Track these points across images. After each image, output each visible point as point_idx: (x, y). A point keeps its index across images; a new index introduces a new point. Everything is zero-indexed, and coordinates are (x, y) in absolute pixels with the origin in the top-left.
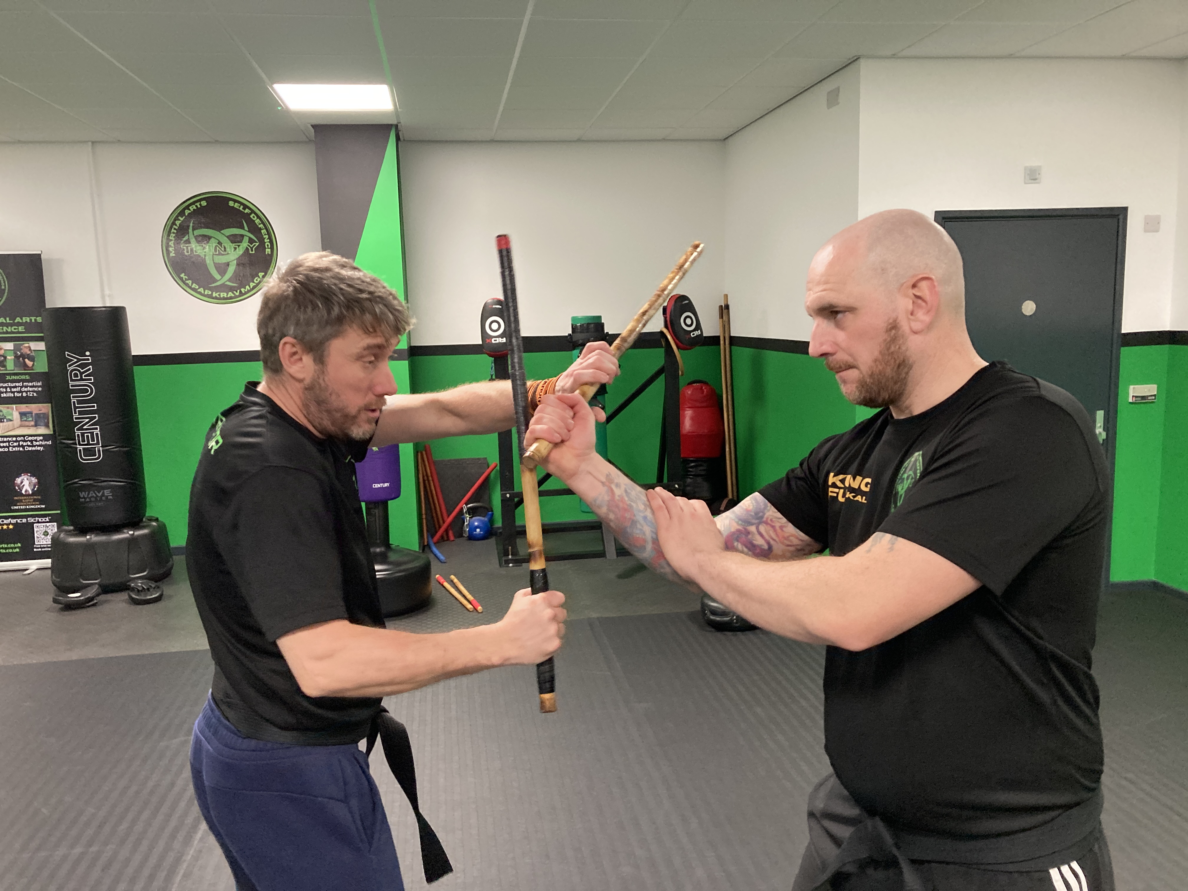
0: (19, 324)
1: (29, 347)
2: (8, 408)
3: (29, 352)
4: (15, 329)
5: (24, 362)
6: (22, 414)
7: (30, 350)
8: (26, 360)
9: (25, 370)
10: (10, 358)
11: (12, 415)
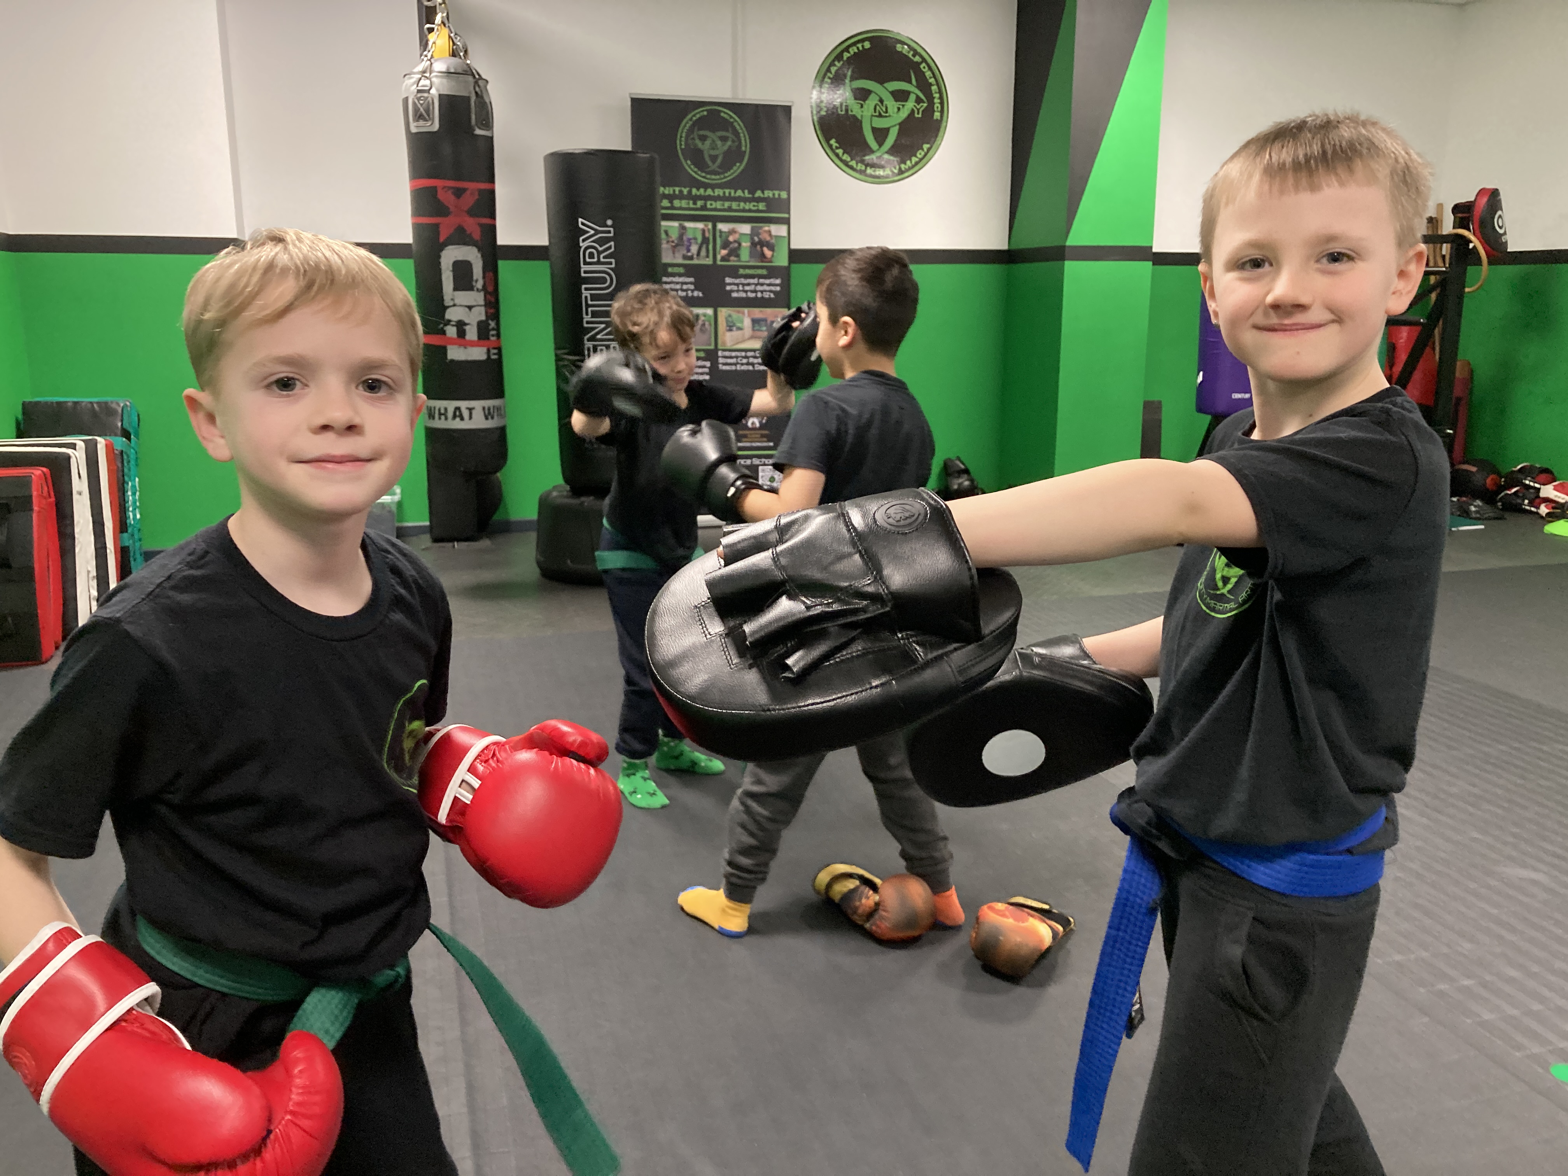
0: (759, 200)
1: (769, 232)
2: (739, 312)
3: (768, 238)
4: (754, 206)
5: (762, 251)
6: (755, 322)
7: (770, 235)
8: (765, 250)
9: (762, 262)
10: (746, 244)
11: (742, 322)
